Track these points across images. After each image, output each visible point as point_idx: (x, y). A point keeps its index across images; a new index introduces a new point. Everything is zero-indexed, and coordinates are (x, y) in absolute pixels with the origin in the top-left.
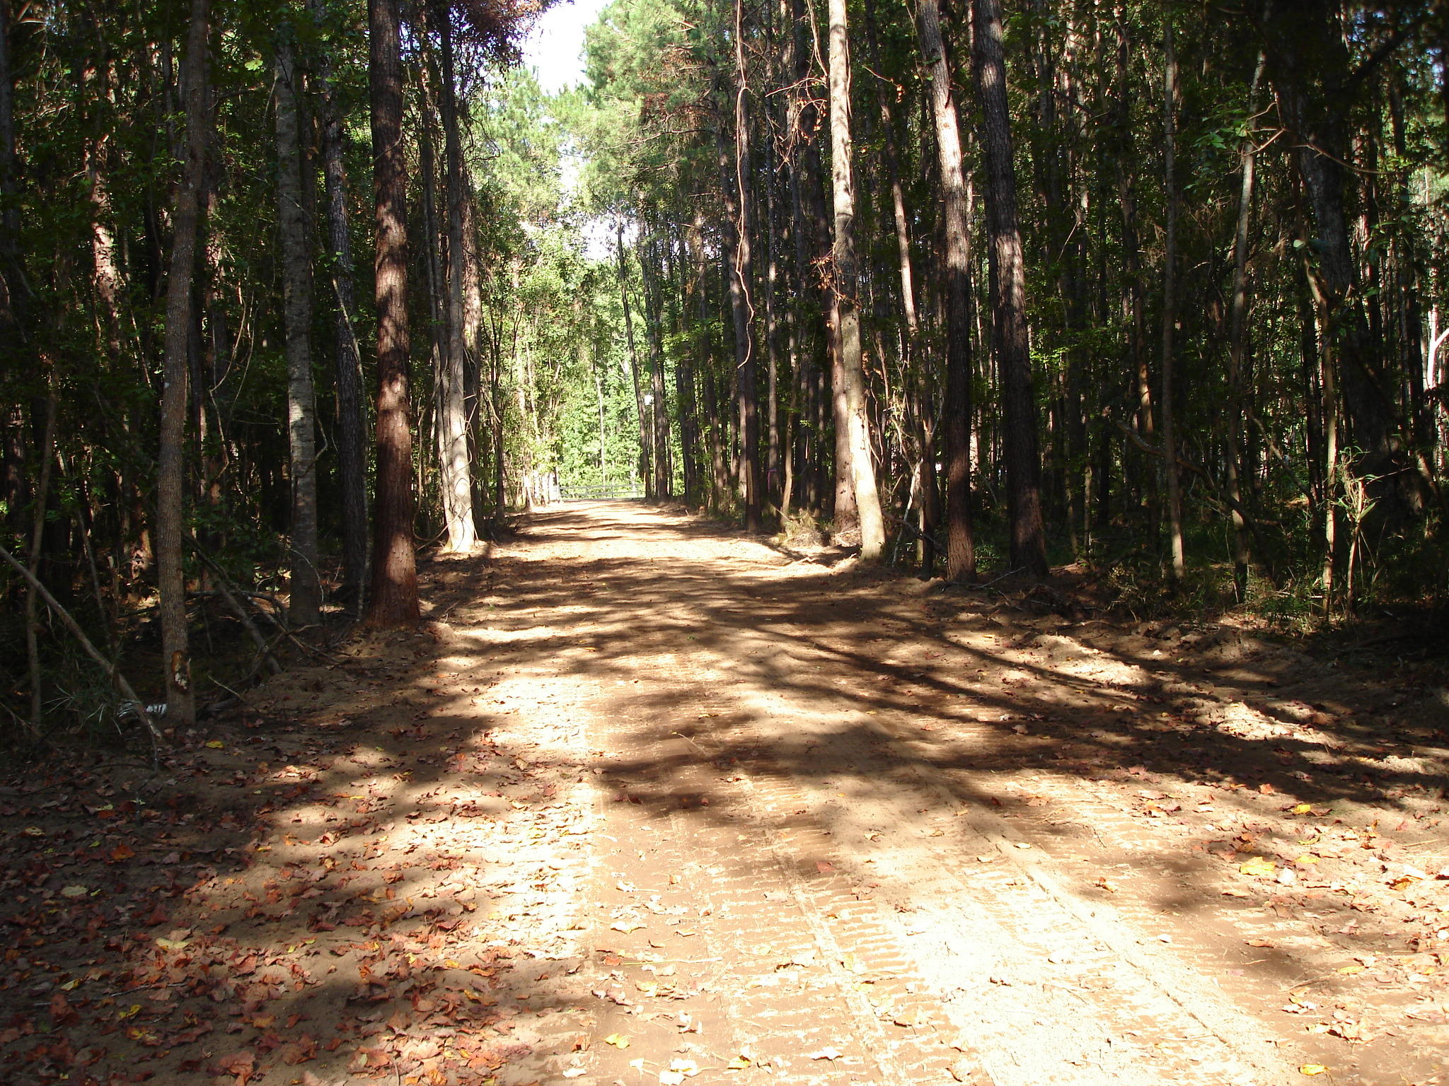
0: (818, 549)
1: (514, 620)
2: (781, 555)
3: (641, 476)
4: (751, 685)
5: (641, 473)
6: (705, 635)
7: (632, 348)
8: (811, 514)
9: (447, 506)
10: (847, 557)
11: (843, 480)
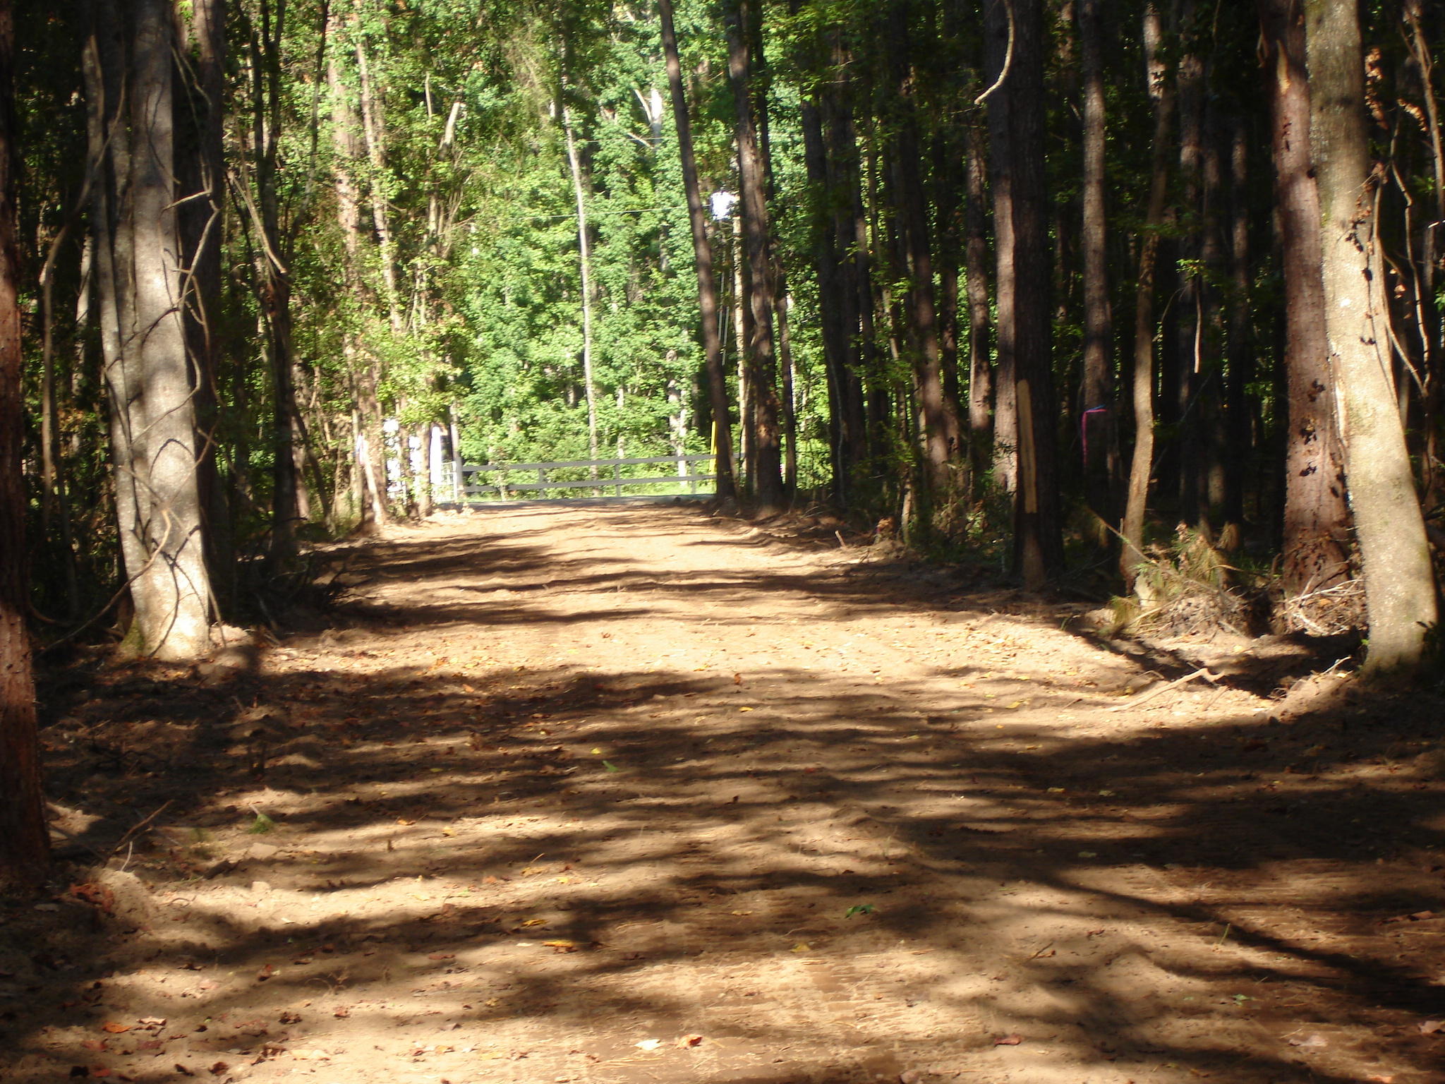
0: (1236, 644)
1: (330, 858)
2: (1121, 660)
3: (704, 431)
4: (1038, 1051)
5: (701, 423)
6: (898, 899)
7: (671, 50)
8: (1213, 540)
9: (127, 521)
10: (1322, 667)
11: (1307, 435)
